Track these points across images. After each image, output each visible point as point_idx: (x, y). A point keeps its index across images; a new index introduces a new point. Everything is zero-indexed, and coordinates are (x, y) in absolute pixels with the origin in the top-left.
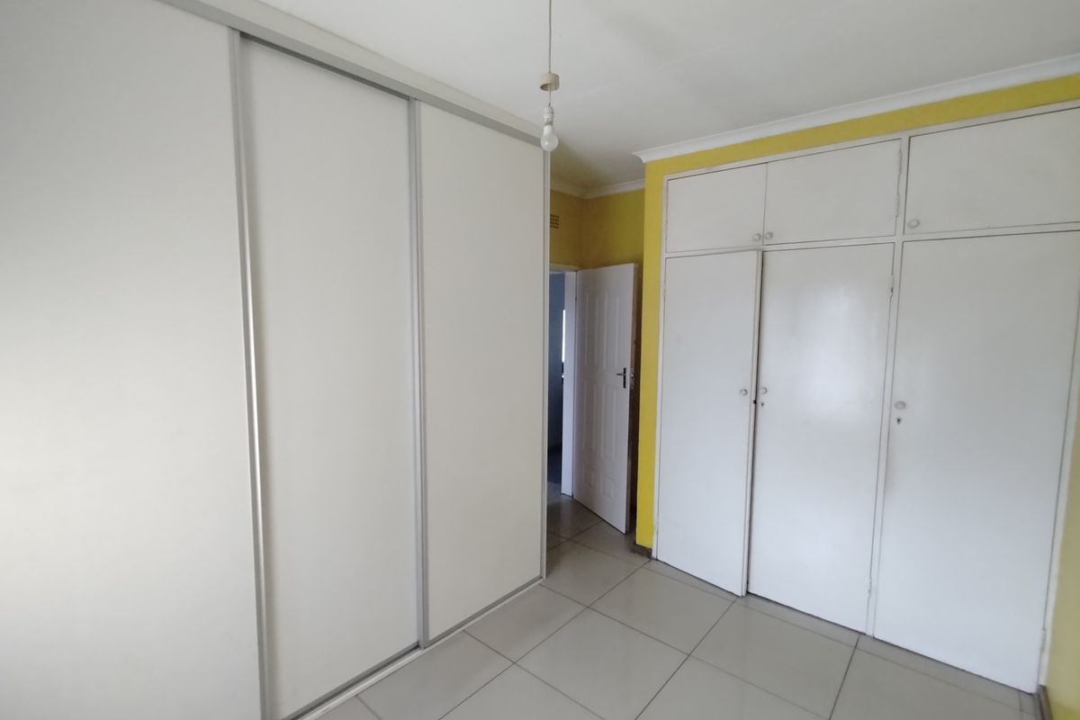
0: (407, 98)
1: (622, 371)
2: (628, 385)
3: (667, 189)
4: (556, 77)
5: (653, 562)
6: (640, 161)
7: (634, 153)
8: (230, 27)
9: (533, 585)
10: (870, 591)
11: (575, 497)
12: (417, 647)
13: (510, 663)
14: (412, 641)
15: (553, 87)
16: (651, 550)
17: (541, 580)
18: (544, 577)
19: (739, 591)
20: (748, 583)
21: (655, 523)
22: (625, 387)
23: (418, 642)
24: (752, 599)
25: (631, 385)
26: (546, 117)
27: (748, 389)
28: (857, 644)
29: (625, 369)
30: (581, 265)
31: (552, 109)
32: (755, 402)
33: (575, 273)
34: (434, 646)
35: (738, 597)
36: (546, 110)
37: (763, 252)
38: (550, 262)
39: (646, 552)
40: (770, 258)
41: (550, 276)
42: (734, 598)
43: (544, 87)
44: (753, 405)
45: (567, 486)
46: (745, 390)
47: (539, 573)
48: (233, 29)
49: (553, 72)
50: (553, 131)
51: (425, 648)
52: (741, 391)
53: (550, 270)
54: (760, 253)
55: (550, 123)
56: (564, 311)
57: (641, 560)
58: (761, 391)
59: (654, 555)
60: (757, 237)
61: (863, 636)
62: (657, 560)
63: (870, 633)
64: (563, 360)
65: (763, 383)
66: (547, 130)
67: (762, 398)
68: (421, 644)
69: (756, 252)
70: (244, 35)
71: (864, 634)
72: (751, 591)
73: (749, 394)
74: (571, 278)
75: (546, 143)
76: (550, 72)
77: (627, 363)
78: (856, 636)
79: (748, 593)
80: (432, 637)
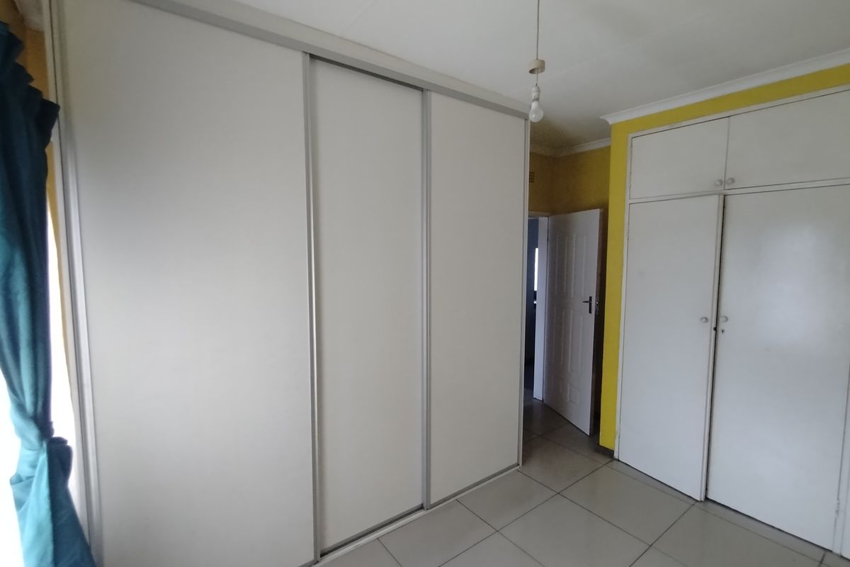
0: (422, 90)
1: (588, 299)
2: (593, 312)
3: (632, 145)
4: (543, 63)
5: (615, 462)
6: (608, 123)
7: (601, 117)
8: (304, 52)
9: (513, 470)
10: (837, 512)
11: (545, 402)
12: (421, 508)
13: (494, 531)
14: (418, 503)
15: (540, 70)
16: (613, 451)
17: (518, 467)
18: (521, 464)
19: (698, 496)
20: (706, 489)
21: (617, 429)
22: (590, 312)
23: (422, 504)
24: (710, 504)
25: (596, 312)
26: (534, 95)
27: (709, 317)
28: (822, 560)
29: (591, 298)
30: (552, 212)
31: (539, 88)
32: (715, 329)
33: (547, 218)
34: (433, 509)
35: (697, 501)
36: (534, 89)
37: (725, 196)
38: (529, 210)
39: (609, 453)
40: (730, 200)
41: (529, 220)
42: (692, 502)
43: (532, 71)
44: (713, 332)
45: (538, 392)
46: (706, 318)
47: (516, 462)
48: (306, 53)
49: (540, 58)
50: (540, 106)
51: (427, 509)
52: (702, 319)
53: (529, 216)
54: (722, 197)
55: (537, 99)
56: (537, 250)
57: (603, 460)
58: (721, 319)
59: (616, 455)
60: (718, 183)
61: (829, 553)
62: (619, 461)
63: (837, 551)
64: (536, 289)
65: (723, 312)
66: (534, 105)
67: (722, 326)
68: (425, 505)
69: (717, 196)
70: (313, 57)
71: (831, 551)
72: (710, 497)
73: (710, 322)
74: (544, 222)
75: (534, 116)
76: (537, 59)
77: (593, 292)
78: (822, 552)
79: (707, 499)
80: (433, 501)
